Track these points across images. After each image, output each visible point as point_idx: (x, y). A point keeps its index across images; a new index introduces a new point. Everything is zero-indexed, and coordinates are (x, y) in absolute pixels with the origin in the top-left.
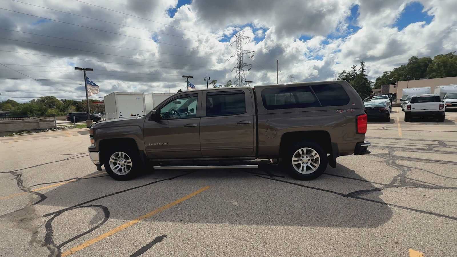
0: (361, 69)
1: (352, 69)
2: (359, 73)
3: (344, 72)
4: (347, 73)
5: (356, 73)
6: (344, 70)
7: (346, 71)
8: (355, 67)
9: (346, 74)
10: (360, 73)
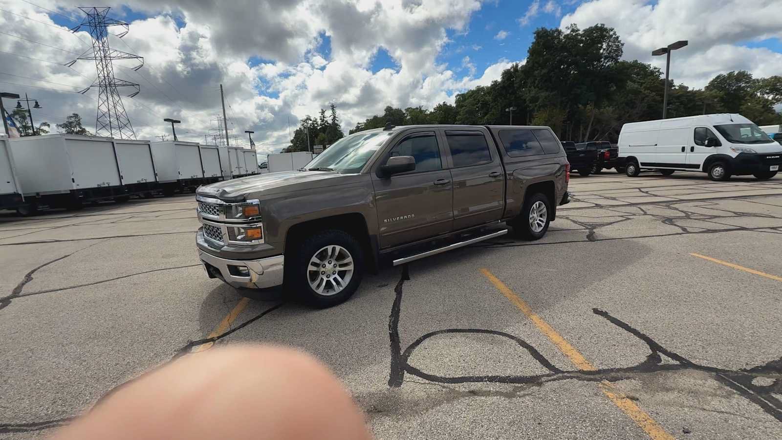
0: (332, 117)
1: (320, 115)
2: (330, 122)
3: (309, 119)
4: (313, 120)
5: (326, 121)
6: (308, 116)
7: (311, 118)
8: (324, 112)
9: (310, 122)
10: (332, 121)
